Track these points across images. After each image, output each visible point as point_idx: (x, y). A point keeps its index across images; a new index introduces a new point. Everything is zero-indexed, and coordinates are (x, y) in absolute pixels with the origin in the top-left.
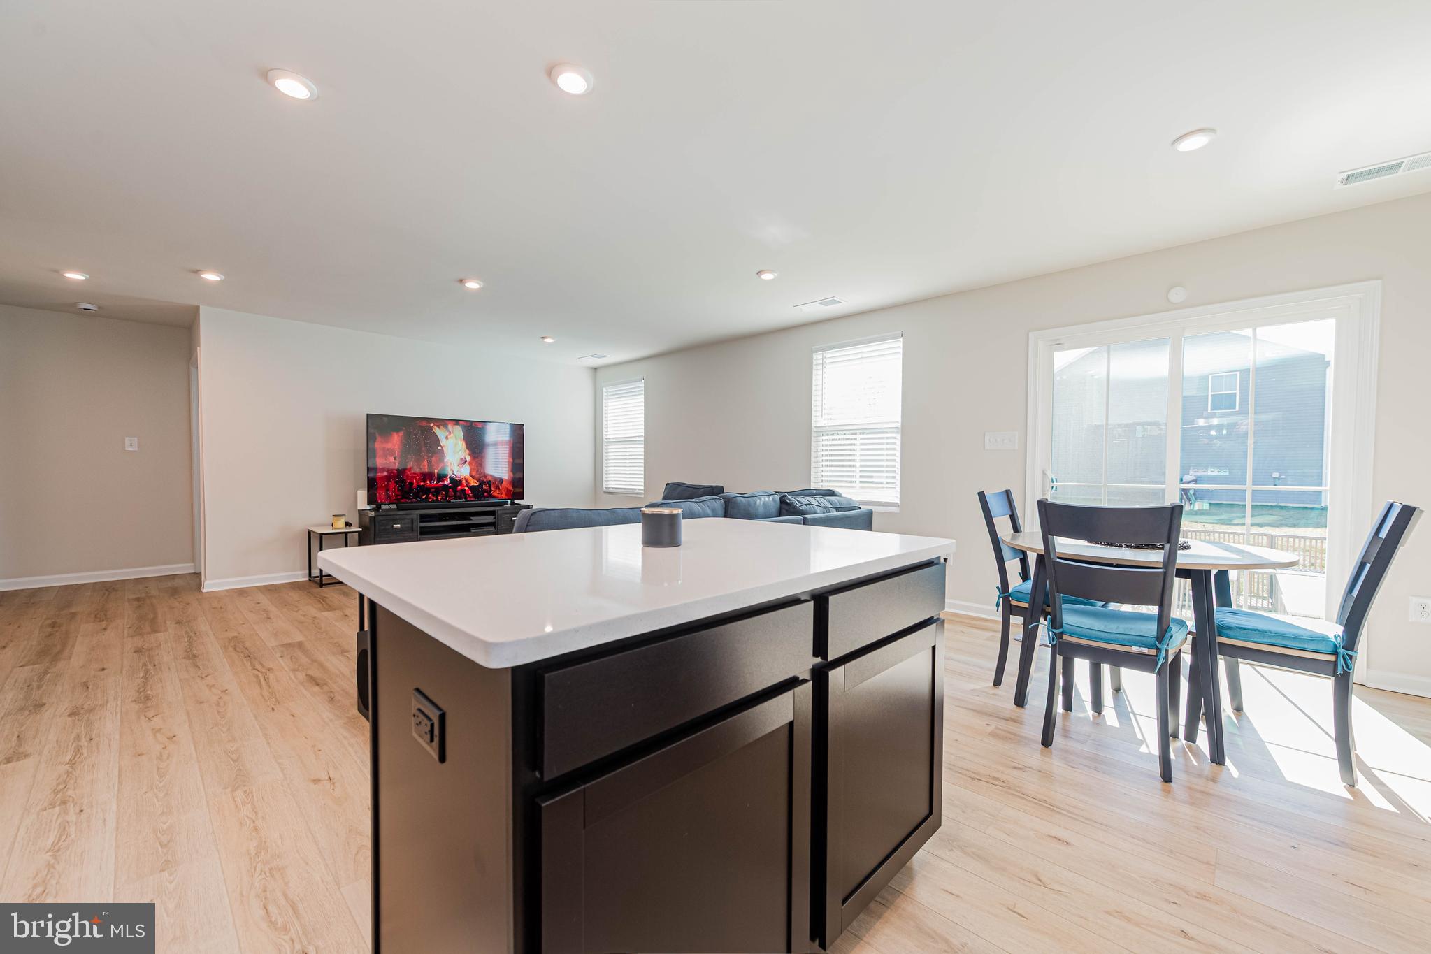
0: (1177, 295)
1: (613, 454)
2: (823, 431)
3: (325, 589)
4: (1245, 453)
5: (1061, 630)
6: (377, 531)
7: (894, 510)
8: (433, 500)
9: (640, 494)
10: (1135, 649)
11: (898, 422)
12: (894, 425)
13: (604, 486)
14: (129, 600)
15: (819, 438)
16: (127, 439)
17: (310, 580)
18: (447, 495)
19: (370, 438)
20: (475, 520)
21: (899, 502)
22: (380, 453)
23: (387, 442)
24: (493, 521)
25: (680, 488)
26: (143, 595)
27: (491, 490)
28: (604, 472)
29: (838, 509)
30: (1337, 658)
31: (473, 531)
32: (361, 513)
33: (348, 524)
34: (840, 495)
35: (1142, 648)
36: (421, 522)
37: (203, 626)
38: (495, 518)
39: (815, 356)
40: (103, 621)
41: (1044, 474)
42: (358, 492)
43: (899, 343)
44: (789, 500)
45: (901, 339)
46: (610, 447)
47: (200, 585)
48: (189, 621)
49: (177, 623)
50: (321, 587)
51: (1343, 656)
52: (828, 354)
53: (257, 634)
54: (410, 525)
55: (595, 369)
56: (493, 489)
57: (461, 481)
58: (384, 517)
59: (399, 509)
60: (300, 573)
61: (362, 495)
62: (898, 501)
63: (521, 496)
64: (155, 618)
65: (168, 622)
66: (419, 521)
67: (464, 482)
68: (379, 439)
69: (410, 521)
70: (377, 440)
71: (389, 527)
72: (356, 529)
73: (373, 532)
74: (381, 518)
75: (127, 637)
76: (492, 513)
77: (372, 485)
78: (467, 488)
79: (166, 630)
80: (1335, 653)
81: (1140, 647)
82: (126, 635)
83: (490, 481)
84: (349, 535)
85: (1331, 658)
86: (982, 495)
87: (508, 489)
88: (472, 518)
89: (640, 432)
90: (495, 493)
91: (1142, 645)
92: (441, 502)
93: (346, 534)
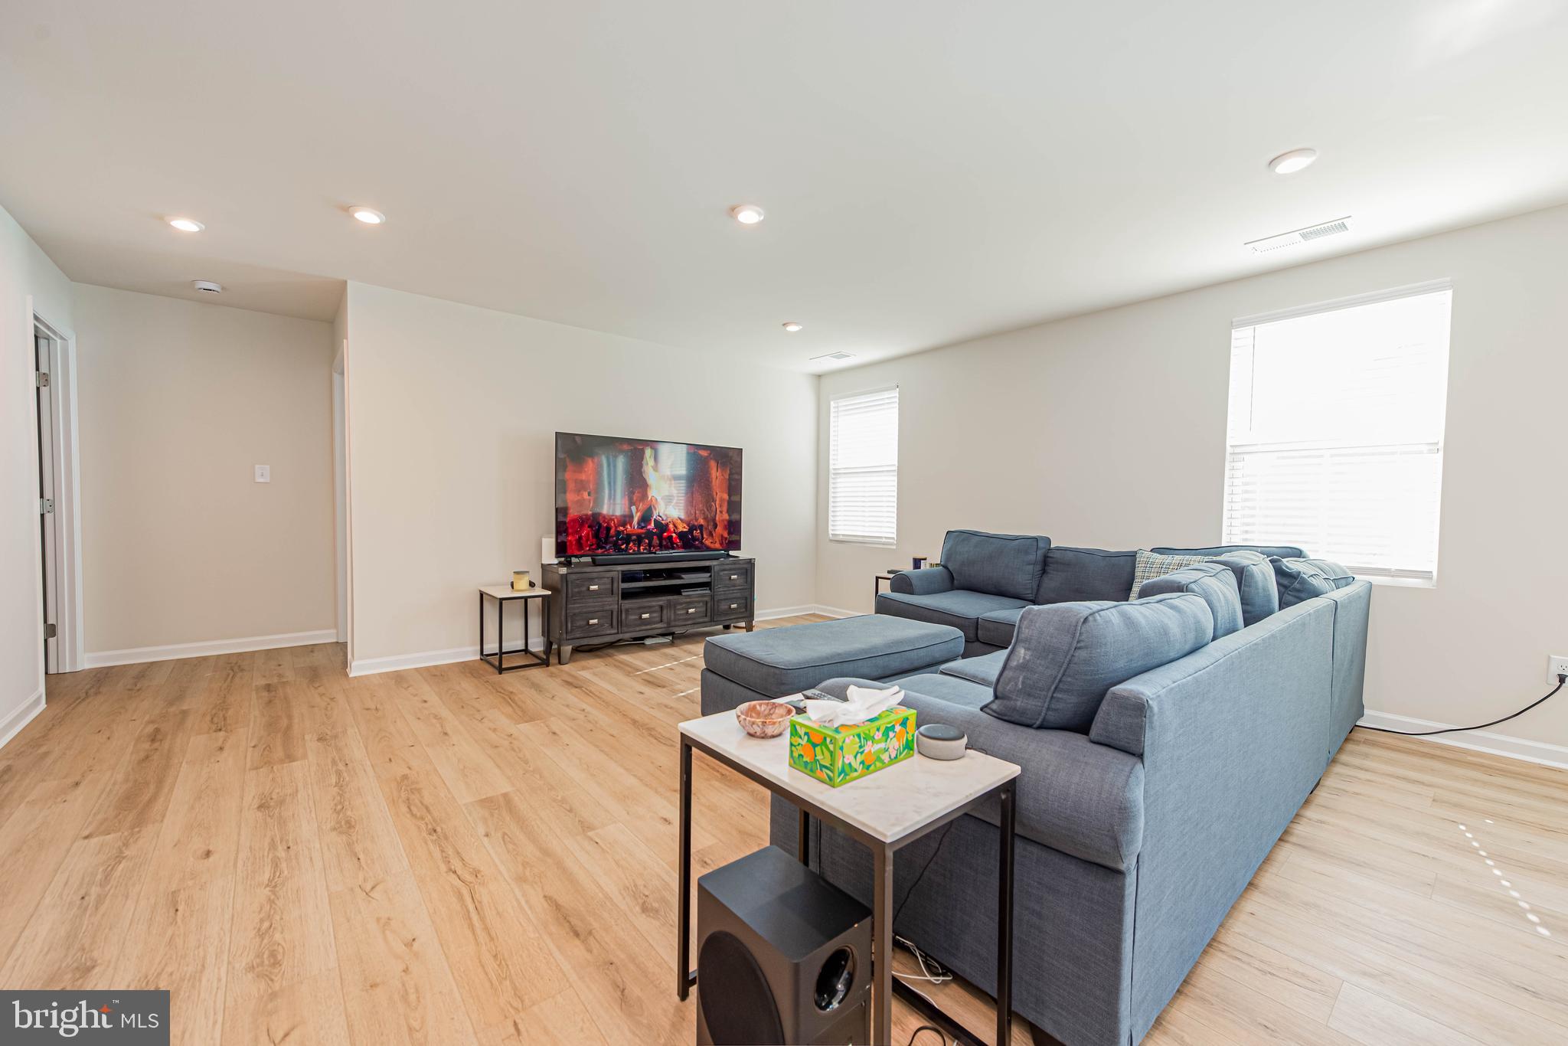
1: (841, 490)
3: (506, 676)
6: (570, 595)
8: (634, 551)
9: (891, 544)
13: (830, 532)
14: (257, 689)
16: (257, 466)
17: (481, 659)
18: (650, 545)
19: (560, 465)
20: (689, 578)
22: (571, 485)
23: (581, 472)
24: (708, 580)
25: (976, 539)
26: (275, 680)
27: (703, 538)
28: (831, 514)
31: (683, 594)
32: (545, 568)
33: (532, 585)
36: (623, 582)
37: (356, 748)
38: (711, 576)
39: (1235, 334)
40: (220, 730)
42: (543, 539)
46: (839, 480)
47: (345, 664)
48: (336, 737)
49: (319, 740)
50: (500, 673)
53: (435, 770)
54: (609, 586)
55: (819, 376)
56: (705, 536)
57: (667, 525)
58: (579, 575)
59: (595, 563)
60: (470, 649)
61: (549, 544)
63: (736, 545)
64: (289, 727)
65: (307, 737)
66: (620, 580)
67: (671, 526)
68: (570, 467)
69: (610, 580)
70: (567, 469)
71: (584, 589)
72: (539, 591)
73: (564, 595)
74: (574, 577)
75: (250, 770)
76: (707, 569)
77: (561, 528)
78: (674, 535)
79: (305, 756)
82: (248, 765)
83: (702, 525)
84: (529, 600)
87: (722, 536)
88: (683, 576)
89: (893, 459)
90: (708, 542)
92: (643, 553)
93: (526, 599)
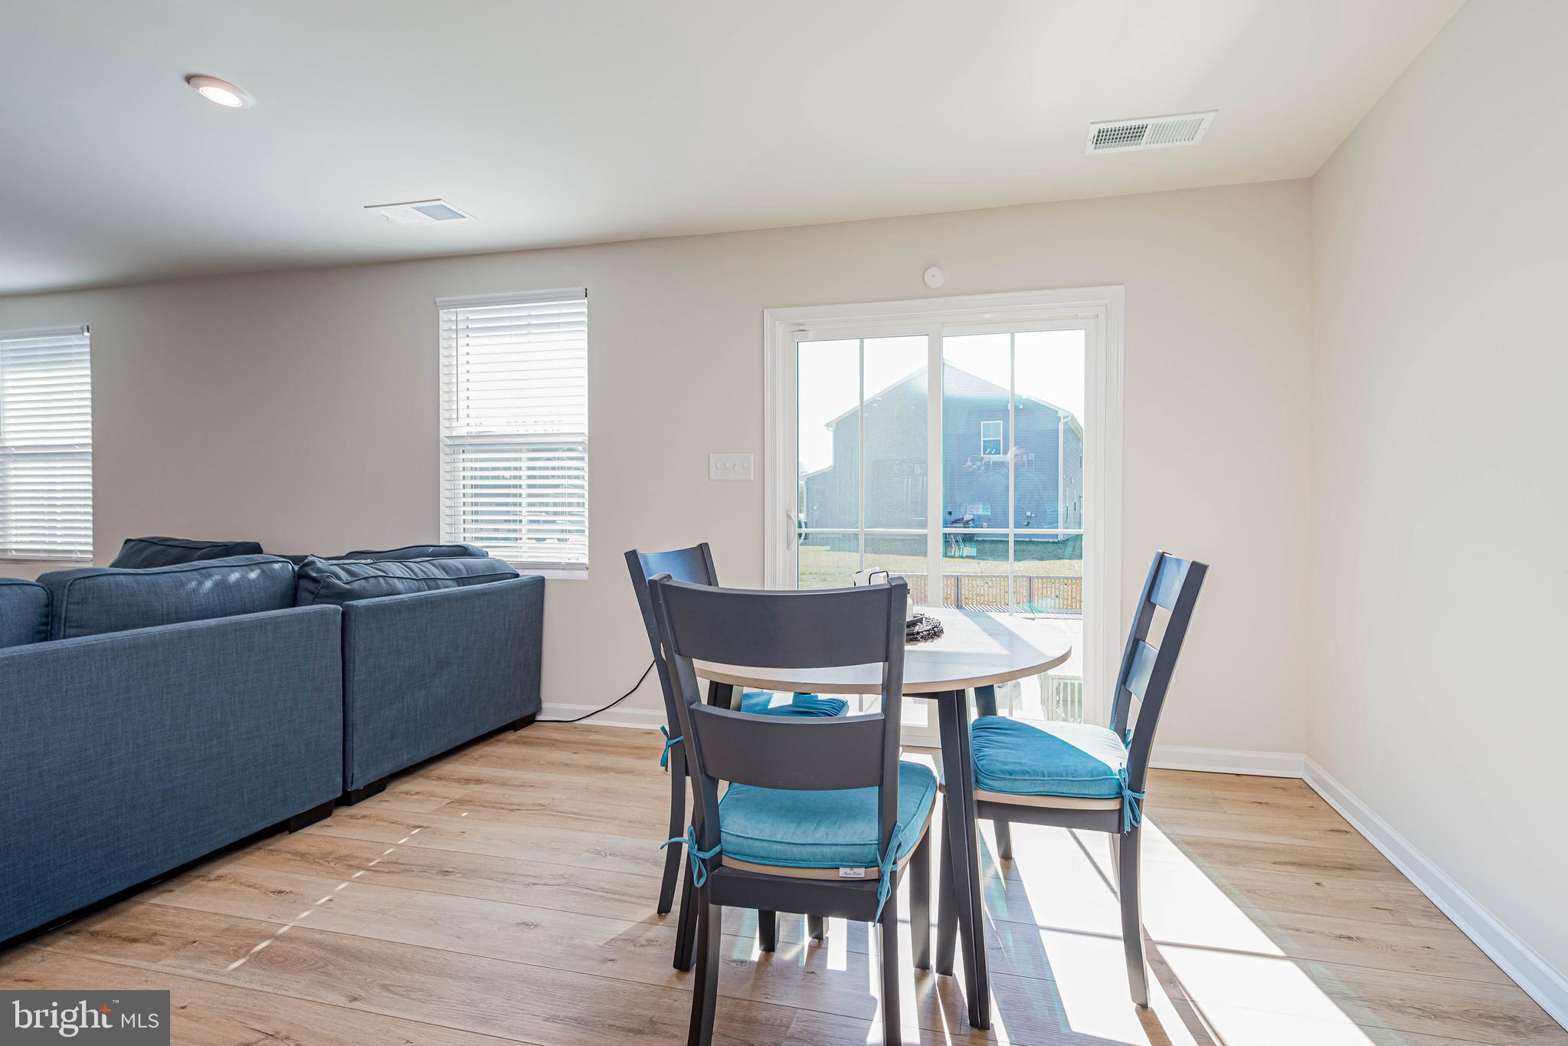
0: (935, 278)
2: (461, 445)
4: (1007, 488)
5: (717, 849)
7: (583, 575)
9: (86, 561)
10: (844, 872)
11: (583, 433)
12: (580, 439)
15: (456, 456)
21: (587, 562)
29: (460, 581)
30: (1122, 804)
34: (485, 555)
35: (855, 870)
39: (443, 315)
41: (789, 517)
43: (581, 307)
44: (319, 570)
45: (586, 301)
51: (1130, 802)
52: (464, 313)
62: (585, 560)
80: (1120, 796)
81: (851, 867)
85: (1113, 805)
86: (632, 557)
89: (83, 436)
91: (854, 863)
